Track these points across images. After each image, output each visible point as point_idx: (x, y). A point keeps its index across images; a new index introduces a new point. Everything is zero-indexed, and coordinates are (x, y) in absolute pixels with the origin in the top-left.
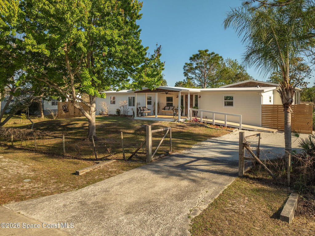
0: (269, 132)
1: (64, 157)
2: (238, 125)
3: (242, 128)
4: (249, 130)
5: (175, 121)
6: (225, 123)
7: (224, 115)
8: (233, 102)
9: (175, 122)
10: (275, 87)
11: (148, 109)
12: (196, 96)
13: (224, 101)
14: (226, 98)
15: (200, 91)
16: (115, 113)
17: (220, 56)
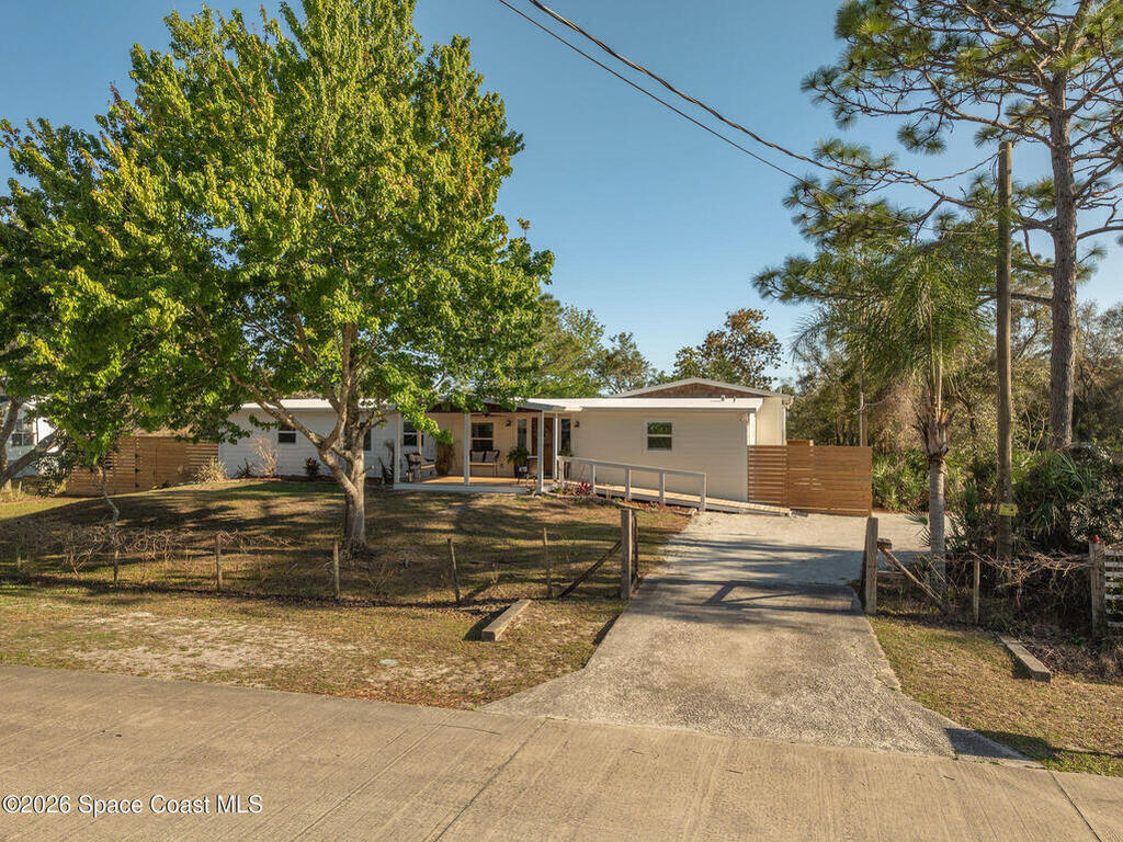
0: (777, 514)
1: (339, 604)
2: (697, 499)
3: (706, 506)
4: (725, 512)
5: (530, 493)
6: (661, 494)
7: (658, 475)
8: (670, 439)
9: (532, 496)
10: (761, 400)
11: (428, 461)
12: (566, 424)
13: (646, 436)
14: (652, 428)
15: (580, 410)
16: (303, 473)
17: (555, 299)
